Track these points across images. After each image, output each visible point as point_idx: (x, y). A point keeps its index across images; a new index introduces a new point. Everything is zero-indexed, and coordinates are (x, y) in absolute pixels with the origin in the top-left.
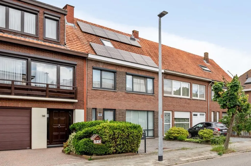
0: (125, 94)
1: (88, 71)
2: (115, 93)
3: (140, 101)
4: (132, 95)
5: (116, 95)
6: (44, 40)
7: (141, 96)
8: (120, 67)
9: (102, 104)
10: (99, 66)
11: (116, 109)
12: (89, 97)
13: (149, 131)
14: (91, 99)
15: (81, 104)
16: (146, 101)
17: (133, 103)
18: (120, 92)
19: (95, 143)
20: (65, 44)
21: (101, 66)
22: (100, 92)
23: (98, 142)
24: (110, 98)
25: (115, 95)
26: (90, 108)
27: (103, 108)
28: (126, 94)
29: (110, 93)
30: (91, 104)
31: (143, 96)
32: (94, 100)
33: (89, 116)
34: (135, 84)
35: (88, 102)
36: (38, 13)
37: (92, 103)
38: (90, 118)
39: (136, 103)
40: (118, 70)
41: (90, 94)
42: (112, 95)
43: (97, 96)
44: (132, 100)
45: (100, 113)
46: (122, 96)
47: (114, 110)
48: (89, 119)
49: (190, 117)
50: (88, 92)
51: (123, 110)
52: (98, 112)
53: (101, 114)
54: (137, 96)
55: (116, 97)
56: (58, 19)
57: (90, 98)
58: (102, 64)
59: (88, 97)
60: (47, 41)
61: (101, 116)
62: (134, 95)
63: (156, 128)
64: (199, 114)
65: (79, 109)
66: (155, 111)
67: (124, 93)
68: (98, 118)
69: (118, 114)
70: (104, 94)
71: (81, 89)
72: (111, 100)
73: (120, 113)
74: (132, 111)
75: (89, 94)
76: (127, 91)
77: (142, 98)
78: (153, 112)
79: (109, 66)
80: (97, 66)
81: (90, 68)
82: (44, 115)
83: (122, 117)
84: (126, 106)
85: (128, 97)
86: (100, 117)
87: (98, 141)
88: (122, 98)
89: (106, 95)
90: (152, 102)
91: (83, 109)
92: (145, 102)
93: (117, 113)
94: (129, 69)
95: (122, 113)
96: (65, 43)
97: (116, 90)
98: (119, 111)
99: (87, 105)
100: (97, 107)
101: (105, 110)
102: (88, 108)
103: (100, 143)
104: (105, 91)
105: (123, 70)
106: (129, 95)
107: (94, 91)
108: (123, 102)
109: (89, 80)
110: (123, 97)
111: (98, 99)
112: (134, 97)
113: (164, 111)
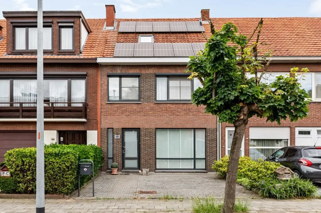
0: (154, 106)
1: (101, 80)
2: (138, 106)
3: (179, 113)
4: (165, 105)
5: (140, 109)
6: (58, 53)
7: (181, 106)
8: (146, 67)
9: (120, 122)
10: (117, 71)
11: (141, 128)
12: (103, 114)
13: (196, 160)
14: (106, 117)
15: (94, 123)
16: (191, 114)
17: (167, 117)
18: (146, 103)
19: (3, 175)
20: (81, 53)
21: (119, 71)
22: (118, 106)
23: (6, 174)
24: (131, 113)
25: (138, 109)
26: (104, 128)
27: (121, 128)
28: (156, 105)
29: (131, 107)
30: (105, 123)
31: (185, 106)
32: (109, 117)
33: (103, 138)
34: (171, 89)
35: (102, 120)
36: (52, 25)
37: (107, 121)
38: (104, 141)
39: (172, 117)
40: (144, 72)
41: (105, 110)
42: (134, 109)
43: (114, 112)
44: (165, 114)
45: (117, 134)
46: (149, 108)
47: (138, 130)
48: (103, 143)
49: (289, 136)
50: (103, 107)
51: (150, 129)
52: (115, 133)
53: (119, 135)
54: (174, 106)
55: (140, 112)
56: (72, 24)
57: (104, 116)
58: (121, 68)
59: (101, 114)
60: (62, 54)
61: (119, 138)
62: (168, 105)
63: (209, 155)
64: (316, 132)
65: (91, 130)
66: (208, 128)
67: (152, 105)
68: (115, 141)
69: (143, 135)
70: (123, 108)
71: (94, 105)
72: (133, 116)
73: (147, 133)
74: (168, 129)
75: (103, 110)
76: (157, 101)
77: (183, 109)
78: (205, 130)
79: (129, 70)
80: (114, 72)
81: (104, 76)
82: (53, 138)
83: (150, 140)
84: (155, 122)
85: (159, 110)
86: (118, 140)
87: (5, 172)
88: (149, 111)
89: (125, 109)
90: (201, 114)
91: (96, 130)
92: (187, 114)
93: (142, 133)
94: (159, 68)
95: (150, 134)
96: (80, 51)
97: (140, 101)
98: (145, 131)
99: (101, 124)
100: (114, 127)
101: (124, 130)
102: (102, 127)
103: (8, 175)
104: (124, 104)
105: (151, 71)
106: (161, 106)
107: (109, 106)
108: (151, 117)
109: (103, 91)
110: (151, 110)
111: (115, 115)
112: (168, 109)
113: (226, 128)
